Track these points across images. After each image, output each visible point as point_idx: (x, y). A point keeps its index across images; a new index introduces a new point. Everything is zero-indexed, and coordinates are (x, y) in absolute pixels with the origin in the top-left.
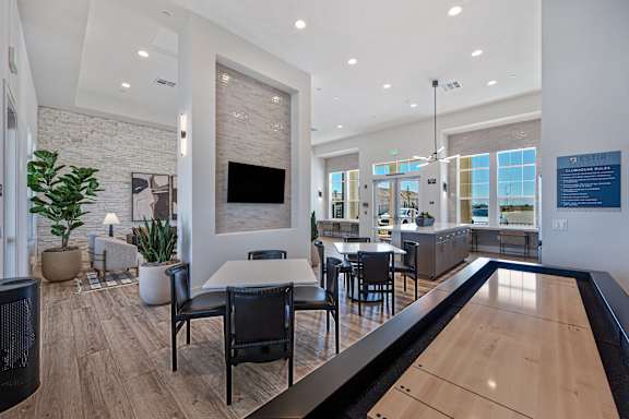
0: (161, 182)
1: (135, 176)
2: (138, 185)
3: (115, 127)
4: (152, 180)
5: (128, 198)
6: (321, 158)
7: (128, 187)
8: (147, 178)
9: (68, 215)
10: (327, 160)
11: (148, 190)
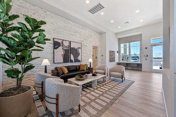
0: (66, 44)
1: (55, 40)
2: (56, 45)
3: (45, 13)
4: (62, 43)
5: (52, 51)
6: (118, 38)
7: (52, 45)
8: (60, 41)
9: (22, 59)
10: (119, 39)
11: (61, 48)
